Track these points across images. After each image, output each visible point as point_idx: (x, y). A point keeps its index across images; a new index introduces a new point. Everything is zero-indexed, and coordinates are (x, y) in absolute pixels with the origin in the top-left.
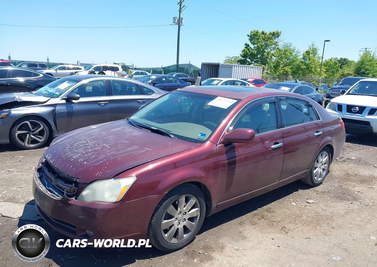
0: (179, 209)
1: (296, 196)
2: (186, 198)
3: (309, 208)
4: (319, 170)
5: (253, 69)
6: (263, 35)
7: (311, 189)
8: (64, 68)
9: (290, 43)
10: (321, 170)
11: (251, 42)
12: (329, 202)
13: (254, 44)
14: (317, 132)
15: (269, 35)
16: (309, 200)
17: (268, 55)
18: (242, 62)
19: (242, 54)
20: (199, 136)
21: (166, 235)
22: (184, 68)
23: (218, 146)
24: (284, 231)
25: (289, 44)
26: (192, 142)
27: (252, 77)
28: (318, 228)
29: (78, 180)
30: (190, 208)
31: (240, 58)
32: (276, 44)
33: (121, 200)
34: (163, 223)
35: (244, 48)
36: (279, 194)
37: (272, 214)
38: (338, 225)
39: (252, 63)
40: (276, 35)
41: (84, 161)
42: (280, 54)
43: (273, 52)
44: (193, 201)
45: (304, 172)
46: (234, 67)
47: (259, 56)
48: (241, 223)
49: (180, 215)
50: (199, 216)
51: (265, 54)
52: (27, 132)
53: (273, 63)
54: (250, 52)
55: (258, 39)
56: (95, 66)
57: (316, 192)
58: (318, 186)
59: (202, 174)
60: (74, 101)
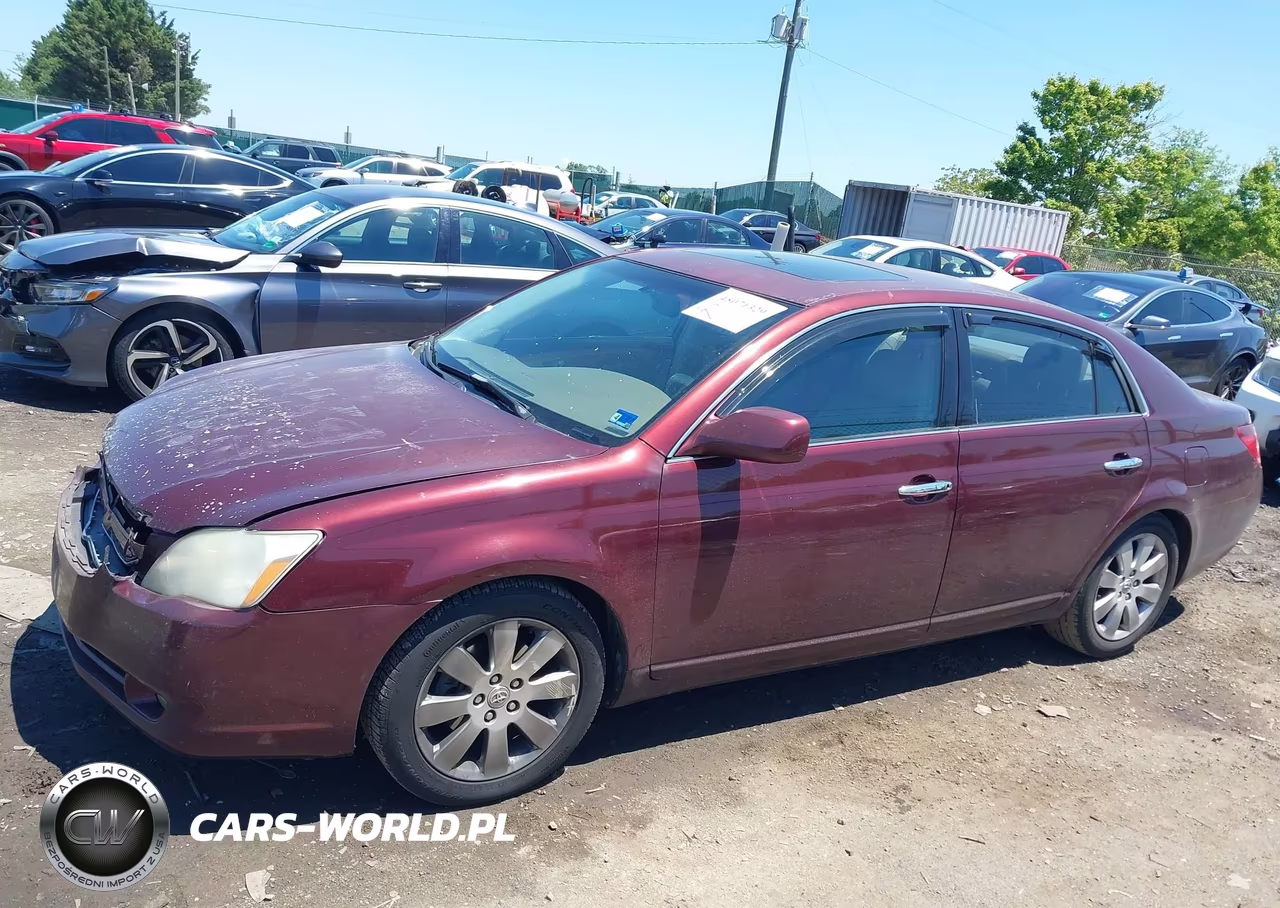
0: (492, 666)
1: (1004, 684)
2: (521, 630)
3: (1036, 732)
4: (1120, 599)
5: (1033, 216)
6: (1093, 98)
7: (1074, 667)
8: (386, 168)
9: (1197, 132)
10: (1131, 604)
11: (1042, 121)
12: (1129, 722)
13: (1053, 126)
14: (1119, 456)
15: (1116, 97)
16: (1051, 704)
17: (1100, 170)
18: (1001, 191)
19: (1003, 161)
20: (613, 419)
21: (436, 748)
22: (791, 197)
23: (669, 461)
24: (898, 801)
25: (1193, 136)
26: (583, 438)
27: (1019, 247)
28: (1032, 810)
29: (148, 521)
30: (537, 668)
31: (996, 175)
32: (1139, 131)
33: (260, 604)
34: (424, 703)
35: (1015, 140)
36: (941, 666)
37: (883, 735)
38: (1117, 812)
39: (1036, 196)
40: (1140, 99)
41: (190, 460)
42: (1147, 170)
43: (1122, 160)
44: (551, 644)
45: (1048, 600)
46: (960, 206)
47: (1066, 174)
48: (746, 749)
49: (497, 686)
50: (574, 699)
51: (1092, 166)
52: (165, 355)
53: (1119, 202)
54: (1033, 155)
55: (1069, 111)
56: (483, 167)
57: (1094, 680)
58: (1113, 658)
59: (594, 554)
60: (324, 270)
